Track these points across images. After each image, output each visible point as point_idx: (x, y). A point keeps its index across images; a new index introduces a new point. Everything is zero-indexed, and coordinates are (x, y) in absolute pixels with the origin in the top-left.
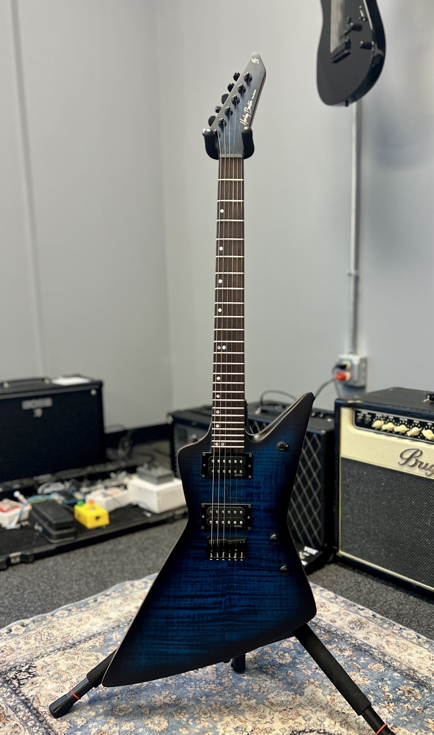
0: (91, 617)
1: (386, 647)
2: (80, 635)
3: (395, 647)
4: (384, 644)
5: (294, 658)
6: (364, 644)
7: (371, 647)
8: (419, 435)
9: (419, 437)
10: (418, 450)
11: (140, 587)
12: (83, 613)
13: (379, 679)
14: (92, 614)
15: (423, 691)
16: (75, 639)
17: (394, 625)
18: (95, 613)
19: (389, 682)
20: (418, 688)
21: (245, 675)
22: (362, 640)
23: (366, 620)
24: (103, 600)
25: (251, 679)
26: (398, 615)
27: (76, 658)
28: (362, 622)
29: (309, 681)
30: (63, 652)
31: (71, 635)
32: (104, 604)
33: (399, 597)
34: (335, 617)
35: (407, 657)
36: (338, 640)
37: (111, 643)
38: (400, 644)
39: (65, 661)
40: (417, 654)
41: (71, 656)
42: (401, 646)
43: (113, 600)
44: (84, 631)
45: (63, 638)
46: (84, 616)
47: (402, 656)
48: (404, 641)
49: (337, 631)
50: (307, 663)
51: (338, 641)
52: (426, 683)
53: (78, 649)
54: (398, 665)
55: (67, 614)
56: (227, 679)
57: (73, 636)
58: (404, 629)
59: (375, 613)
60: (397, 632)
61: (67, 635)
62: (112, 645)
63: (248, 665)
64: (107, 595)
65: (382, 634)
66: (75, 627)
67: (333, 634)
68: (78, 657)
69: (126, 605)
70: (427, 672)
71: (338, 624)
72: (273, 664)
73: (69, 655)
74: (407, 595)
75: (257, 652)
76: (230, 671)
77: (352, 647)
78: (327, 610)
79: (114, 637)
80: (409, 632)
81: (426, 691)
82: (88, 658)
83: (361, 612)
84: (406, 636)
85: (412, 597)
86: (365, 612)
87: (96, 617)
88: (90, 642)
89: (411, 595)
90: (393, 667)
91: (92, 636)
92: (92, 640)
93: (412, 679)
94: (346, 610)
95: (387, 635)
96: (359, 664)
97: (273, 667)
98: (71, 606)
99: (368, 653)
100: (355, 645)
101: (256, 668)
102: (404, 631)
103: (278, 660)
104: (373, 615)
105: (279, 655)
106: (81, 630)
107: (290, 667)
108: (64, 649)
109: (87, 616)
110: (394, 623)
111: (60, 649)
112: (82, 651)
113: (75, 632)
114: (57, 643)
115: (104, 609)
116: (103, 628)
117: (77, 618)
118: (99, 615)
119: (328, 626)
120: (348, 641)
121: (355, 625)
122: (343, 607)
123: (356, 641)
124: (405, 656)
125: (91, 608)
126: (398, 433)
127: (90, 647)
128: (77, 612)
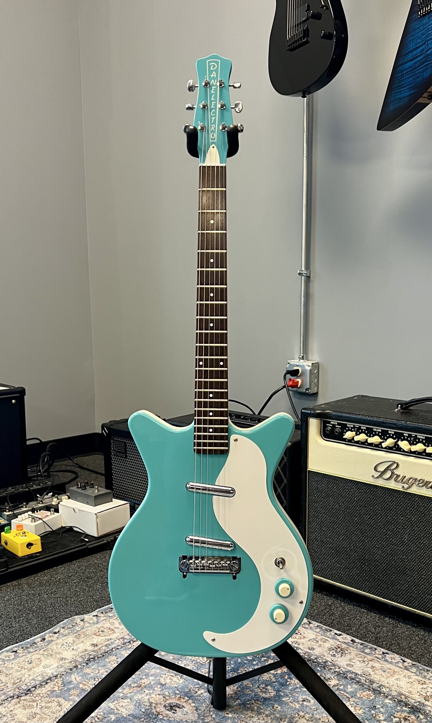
0: (42, 658)
1: (372, 673)
2: (33, 679)
3: (381, 672)
4: (370, 670)
5: (278, 691)
6: (349, 671)
7: (356, 674)
8: (394, 446)
9: (395, 449)
10: (394, 462)
11: (91, 622)
12: (32, 654)
13: (372, 708)
14: (43, 654)
15: (419, 717)
16: (29, 684)
17: (376, 649)
18: (46, 653)
19: (381, 709)
20: (414, 714)
21: (228, 713)
22: (346, 667)
23: (346, 646)
24: (51, 638)
25: (236, 716)
26: (376, 638)
27: (35, 706)
28: (343, 648)
29: (298, 714)
30: (18, 700)
31: (23, 679)
32: (54, 643)
33: (374, 619)
34: (313, 644)
35: (395, 682)
36: (320, 668)
37: (72, 686)
38: (386, 669)
39: (23, 710)
40: (405, 679)
41: (28, 704)
42: (387, 670)
43: (64, 638)
44: (38, 675)
45: (14, 684)
46: (33, 657)
47: (389, 681)
48: (389, 666)
49: (318, 659)
50: (292, 695)
51: (321, 670)
52: (420, 709)
53: (35, 696)
54: (387, 691)
55: (13, 657)
56: (210, 718)
57: (26, 681)
58: (386, 653)
59: (354, 638)
60: (380, 656)
61: (19, 680)
62: (73, 688)
63: (230, 702)
64: (55, 633)
65: (366, 659)
66: (26, 671)
67: (314, 662)
68: (37, 704)
69: (80, 643)
70: (419, 697)
71: (317, 651)
72: (257, 699)
73: (25, 703)
74: (382, 617)
75: (237, 687)
76: (212, 709)
77: (337, 675)
78: (302, 637)
79: (74, 680)
80: (392, 656)
81: (421, 717)
82: (48, 705)
83: (338, 637)
84: (390, 660)
85: (387, 619)
86: (343, 638)
87: (48, 657)
88: (47, 686)
89: (386, 617)
90: (383, 693)
91: (47, 680)
92: (49, 684)
93: (406, 705)
94: (322, 635)
95: (370, 661)
96: (347, 693)
97: (256, 702)
98: (16, 647)
99: (355, 681)
100: (339, 674)
101: (240, 705)
102: (387, 655)
103: (261, 694)
104: (352, 640)
105: (261, 688)
106: (34, 674)
107: (275, 701)
108: (19, 696)
109: (38, 658)
110: (376, 647)
111: (13, 697)
112: (40, 697)
113: (26, 676)
114: (8, 690)
115: (55, 648)
116: (58, 670)
117: (27, 660)
118: (51, 656)
119: (307, 654)
120: (331, 669)
121: (336, 651)
122: (318, 632)
123: (339, 668)
124: (392, 681)
125: (40, 648)
126: (371, 444)
127: (48, 693)
128: (24, 654)
